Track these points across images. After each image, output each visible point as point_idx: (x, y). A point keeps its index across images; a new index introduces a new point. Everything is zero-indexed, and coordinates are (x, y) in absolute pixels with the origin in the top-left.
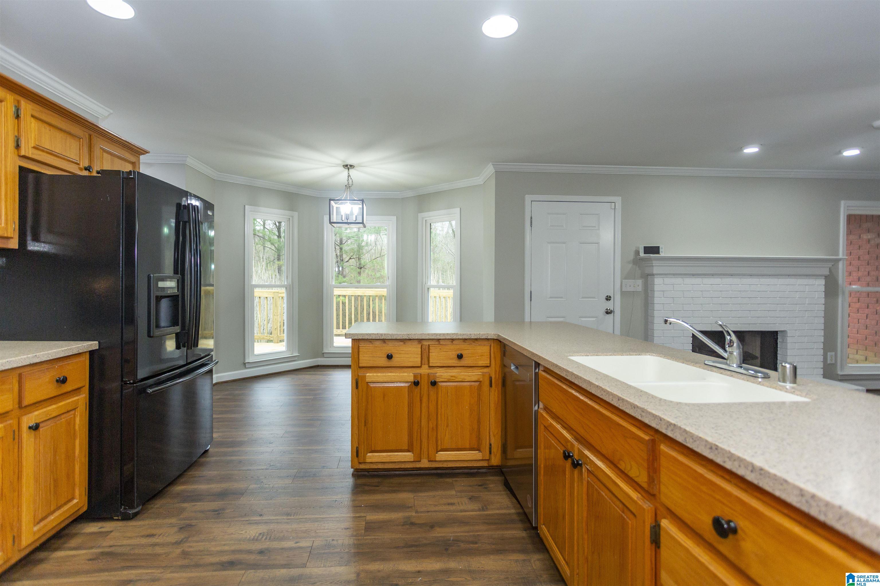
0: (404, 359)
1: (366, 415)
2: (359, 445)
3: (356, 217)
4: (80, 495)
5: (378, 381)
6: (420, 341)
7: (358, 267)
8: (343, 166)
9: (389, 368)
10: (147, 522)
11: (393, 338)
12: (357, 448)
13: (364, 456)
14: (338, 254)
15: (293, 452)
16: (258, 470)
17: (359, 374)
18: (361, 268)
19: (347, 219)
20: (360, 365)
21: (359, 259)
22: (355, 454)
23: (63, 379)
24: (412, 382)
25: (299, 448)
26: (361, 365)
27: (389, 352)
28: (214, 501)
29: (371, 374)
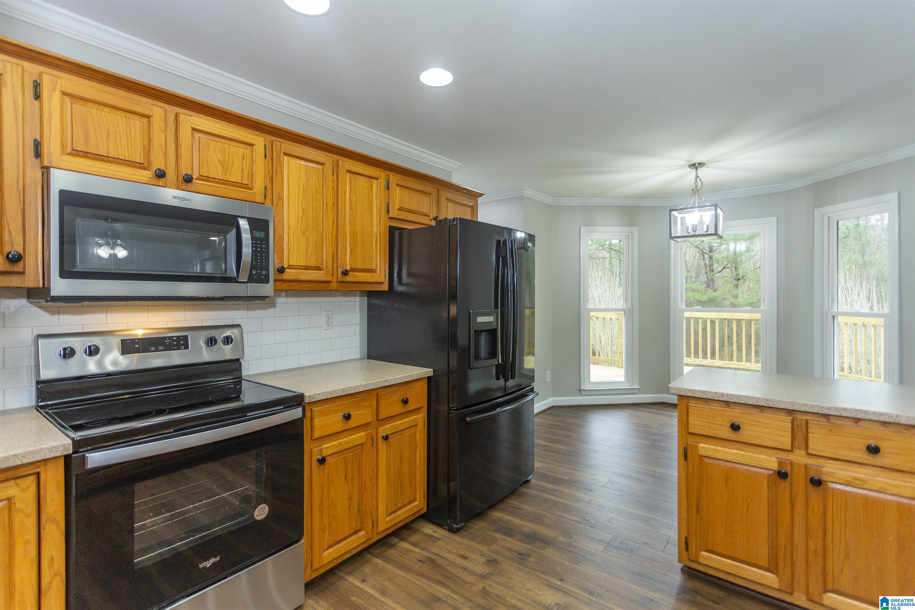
0: (761, 434)
1: (698, 499)
2: (688, 535)
3: (708, 226)
4: (420, 498)
5: (718, 458)
6: (789, 412)
7: (735, 278)
8: (689, 166)
9: (735, 443)
10: (464, 541)
11: (741, 402)
12: (686, 538)
13: (696, 554)
14: (708, 264)
15: (612, 511)
16: (570, 520)
17: (688, 442)
18: (739, 279)
19: (695, 231)
20: (689, 430)
21: (736, 268)
22: (683, 545)
23: (406, 400)
24: (775, 471)
25: (620, 506)
26: (691, 430)
27: (736, 421)
28: (522, 542)
29: (705, 446)
